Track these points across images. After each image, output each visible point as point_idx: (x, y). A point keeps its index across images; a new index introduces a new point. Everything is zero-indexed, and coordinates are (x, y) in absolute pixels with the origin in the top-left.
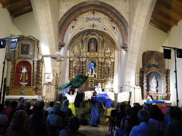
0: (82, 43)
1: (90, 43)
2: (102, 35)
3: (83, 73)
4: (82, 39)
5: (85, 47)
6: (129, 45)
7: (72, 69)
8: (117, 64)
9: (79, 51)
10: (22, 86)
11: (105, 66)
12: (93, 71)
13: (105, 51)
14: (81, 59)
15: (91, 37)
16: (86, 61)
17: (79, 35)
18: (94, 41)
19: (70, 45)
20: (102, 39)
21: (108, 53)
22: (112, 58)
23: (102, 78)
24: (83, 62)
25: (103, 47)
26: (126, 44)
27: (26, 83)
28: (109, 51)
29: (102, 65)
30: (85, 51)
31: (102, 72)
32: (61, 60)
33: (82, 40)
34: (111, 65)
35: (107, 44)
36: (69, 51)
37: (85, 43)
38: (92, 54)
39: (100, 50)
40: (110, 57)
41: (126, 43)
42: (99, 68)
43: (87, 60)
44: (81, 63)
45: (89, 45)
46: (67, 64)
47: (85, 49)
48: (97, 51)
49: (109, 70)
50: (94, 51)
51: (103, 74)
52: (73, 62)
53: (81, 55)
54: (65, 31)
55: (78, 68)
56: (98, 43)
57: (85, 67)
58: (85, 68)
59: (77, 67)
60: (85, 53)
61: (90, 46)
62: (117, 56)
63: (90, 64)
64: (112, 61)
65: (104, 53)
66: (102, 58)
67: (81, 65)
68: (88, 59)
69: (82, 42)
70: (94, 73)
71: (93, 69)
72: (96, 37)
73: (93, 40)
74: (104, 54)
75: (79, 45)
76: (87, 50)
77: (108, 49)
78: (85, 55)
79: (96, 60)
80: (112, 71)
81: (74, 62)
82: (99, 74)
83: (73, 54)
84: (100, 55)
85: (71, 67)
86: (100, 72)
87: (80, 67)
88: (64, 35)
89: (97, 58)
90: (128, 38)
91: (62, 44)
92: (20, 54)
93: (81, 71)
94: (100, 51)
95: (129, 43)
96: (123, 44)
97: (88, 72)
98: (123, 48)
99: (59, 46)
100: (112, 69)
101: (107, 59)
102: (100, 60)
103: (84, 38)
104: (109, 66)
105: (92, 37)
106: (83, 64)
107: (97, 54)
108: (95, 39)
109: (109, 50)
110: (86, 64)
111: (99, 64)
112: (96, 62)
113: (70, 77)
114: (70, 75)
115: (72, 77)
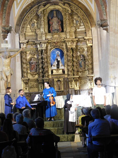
0: (37, 20)
1: (50, 18)
2: (69, 4)
3: (44, 68)
4: (37, 13)
5: (43, 26)
6: (110, 21)
7: (26, 64)
8: (97, 50)
9: (33, 33)
11: (79, 54)
12: (60, 64)
13: (76, 29)
14: (38, 45)
15: (52, 7)
16: (46, 50)
17: (32, 8)
18: (56, 15)
19: (18, 24)
20: (69, 9)
21: (81, 32)
22: (88, 40)
23: (75, 73)
24: (42, 50)
25: (73, 23)
26: (105, 20)
28: (82, 29)
29: (73, 52)
30: (44, 32)
31: (75, 64)
32: (11, 56)
33: (37, 15)
34: (88, 51)
35: (79, 17)
36: (18, 35)
37: (42, 19)
38: (56, 36)
39: (67, 29)
40: (85, 39)
41: (105, 17)
42: (69, 58)
43: (49, 48)
44: (40, 52)
45: (49, 21)
47: (43, 29)
48: (63, 31)
49: (85, 60)
50: (58, 30)
51: (76, 67)
52: (26, 53)
53: (39, 39)
54: (10, 7)
55: (35, 62)
56: (64, 17)
57: (47, 58)
58: (46, 60)
60: (44, 36)
61: (51, 23)
62: (96, 36)
63: (53, 52)
64: (88, 45)
65: (75, 32)
66: (73, 41)
67: (39, 55)
68: (49, 46)
69: (38, 17)
70: (61, 67)
71: (59, 61)
72: (59, 7)
73: (55, 12)
74: (75, 34)
75: (34, 24)
76: (47, 31)
77: (80, 26)
78: (44, 38)
79: (63, 45)
80: (90, 62)
81: (28, 52)
82: (69, 67)
83: (25, 39)
84: (68, 37)
85: (24, 61)
86: (70, 64)
87: (38, 59)
88: (9, 13)
89: (64, 42)
90: (107, 10)
91: (8, 28)
93: (40, 66)
94: (68, 31)
95: (110, 18)
96: (101, 21)
97: (51, 66)
98: (102, 26)
99: (3, 32)
100: (90, 57)
101: (81, 42)
102: (69, 44)
103: (40, 11)
104: (85, 53)
105: (54, 7)
106: (42, 54)
107: (63, 35)
108: (58, 11)
109: (82, 27)
110: (46, 53)
111: (67, 51)
112: (63, 48)
113: (24, 77)
114: (24, 74)
115: (27, 76)
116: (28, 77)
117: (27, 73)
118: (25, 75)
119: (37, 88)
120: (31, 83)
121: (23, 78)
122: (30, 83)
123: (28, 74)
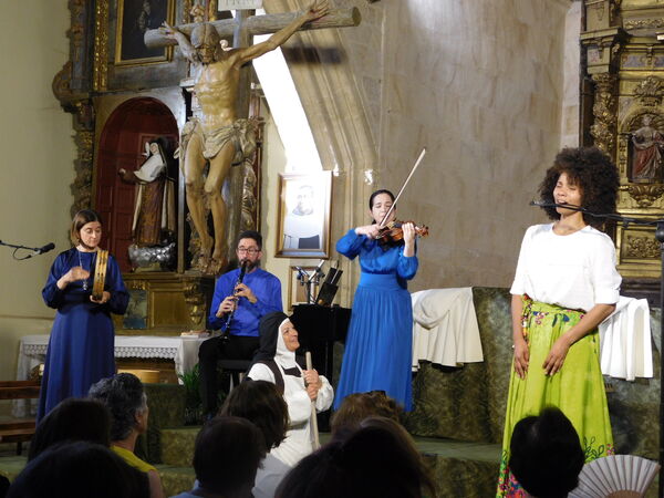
10: (139, 270)
27: (162, 254)
46: (565, 104)
52: (616, 91)
55: (657, 133)
59: (646, 120)
92: (118, 60)
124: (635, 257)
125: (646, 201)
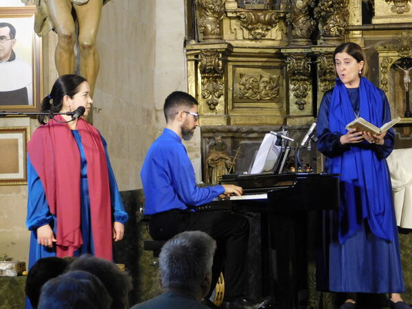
113: (201, 37)
114: (200, 21)
115: (221, 33)
116: (227, 36)
117: (221, 14)
118: (209, 22)
119: (273, 105)
120: (241, 76)
121: (193, 42)
122: (237, 75)
123: (226, 22)
124: (248, 100)
125: (260, 31)
